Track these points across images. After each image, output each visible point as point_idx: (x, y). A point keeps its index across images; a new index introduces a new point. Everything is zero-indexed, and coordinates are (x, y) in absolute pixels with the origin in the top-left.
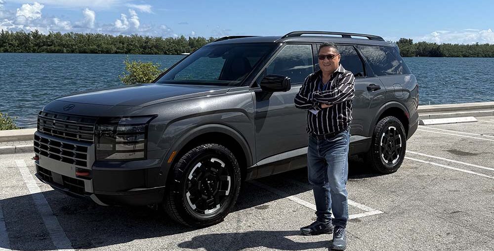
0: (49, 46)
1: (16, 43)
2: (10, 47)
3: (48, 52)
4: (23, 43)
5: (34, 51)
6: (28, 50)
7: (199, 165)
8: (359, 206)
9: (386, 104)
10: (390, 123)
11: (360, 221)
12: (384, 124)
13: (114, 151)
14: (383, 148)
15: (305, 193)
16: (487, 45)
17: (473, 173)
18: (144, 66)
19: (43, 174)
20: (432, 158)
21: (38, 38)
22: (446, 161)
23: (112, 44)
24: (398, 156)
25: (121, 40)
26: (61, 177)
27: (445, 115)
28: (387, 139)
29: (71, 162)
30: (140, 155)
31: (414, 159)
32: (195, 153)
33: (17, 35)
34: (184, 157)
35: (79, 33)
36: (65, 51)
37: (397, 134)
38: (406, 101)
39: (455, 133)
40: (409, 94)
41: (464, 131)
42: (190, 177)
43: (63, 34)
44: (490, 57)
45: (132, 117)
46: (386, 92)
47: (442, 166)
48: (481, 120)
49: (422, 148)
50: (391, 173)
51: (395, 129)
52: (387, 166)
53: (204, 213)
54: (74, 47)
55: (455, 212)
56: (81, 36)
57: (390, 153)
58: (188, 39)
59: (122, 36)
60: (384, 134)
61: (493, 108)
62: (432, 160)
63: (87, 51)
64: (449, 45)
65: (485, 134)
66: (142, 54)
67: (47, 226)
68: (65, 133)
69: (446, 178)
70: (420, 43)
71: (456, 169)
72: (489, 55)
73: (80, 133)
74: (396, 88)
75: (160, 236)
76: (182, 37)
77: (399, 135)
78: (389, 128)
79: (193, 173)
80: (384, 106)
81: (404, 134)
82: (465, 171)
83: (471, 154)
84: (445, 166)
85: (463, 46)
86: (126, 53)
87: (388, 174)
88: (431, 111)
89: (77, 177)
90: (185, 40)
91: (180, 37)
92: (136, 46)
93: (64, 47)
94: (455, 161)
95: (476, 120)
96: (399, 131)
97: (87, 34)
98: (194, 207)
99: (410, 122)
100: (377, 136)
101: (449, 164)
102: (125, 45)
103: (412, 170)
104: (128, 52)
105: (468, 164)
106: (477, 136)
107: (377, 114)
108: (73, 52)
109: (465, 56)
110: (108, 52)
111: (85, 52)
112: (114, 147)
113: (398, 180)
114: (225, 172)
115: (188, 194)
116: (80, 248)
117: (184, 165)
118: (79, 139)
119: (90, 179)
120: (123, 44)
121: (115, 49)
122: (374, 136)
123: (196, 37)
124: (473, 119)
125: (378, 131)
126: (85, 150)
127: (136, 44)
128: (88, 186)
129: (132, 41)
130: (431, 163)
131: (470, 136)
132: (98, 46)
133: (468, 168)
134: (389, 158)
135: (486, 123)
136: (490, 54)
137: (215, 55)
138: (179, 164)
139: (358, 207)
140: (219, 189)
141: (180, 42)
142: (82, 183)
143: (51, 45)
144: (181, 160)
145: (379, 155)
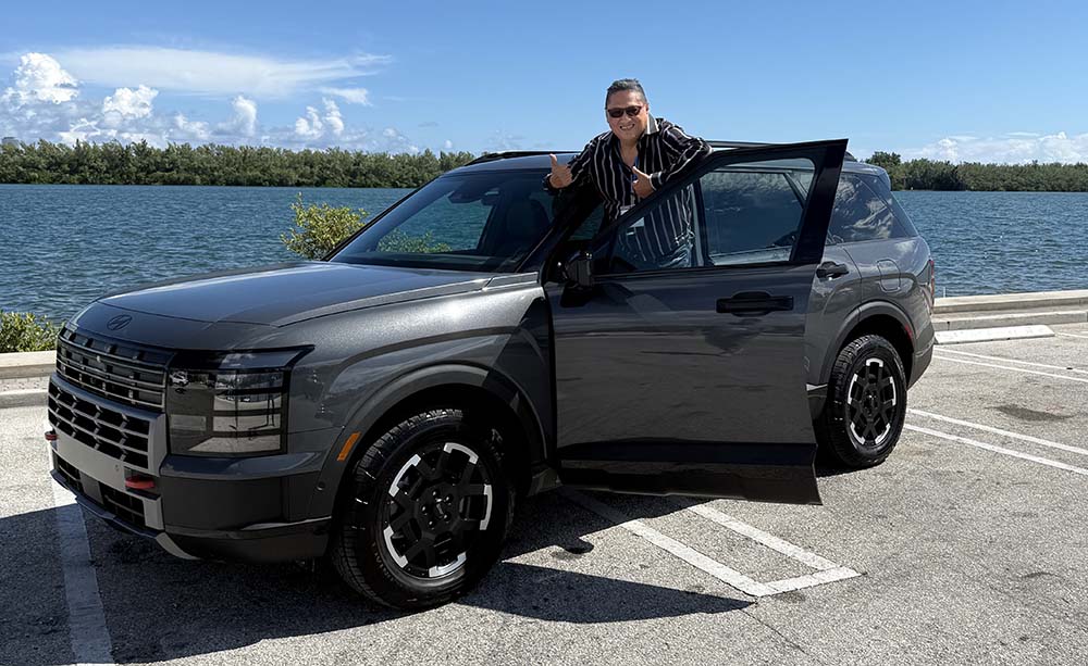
0: (168, 170)
1: (104, 166)
2: (91, 173)
3: (165, 183)
4: (117, 166)
5: (138, 182)
6: (126, 179)
7: (415, 460)
8: (801, 555)
9: (861, 309)
10: (869, 351)
11: (803, 598)
12: (855, 352)
13: (210, 434)
14: (853, 410)
15: (670, 518)
16: (1057, 165)
17: (1064, 466)
18: (333, 215)
19: (66, 473)
20: (963, 427)
21: (146, 155)
22: (996, 434)
23: (290, 167)
24: (888, 426)
25: (308, 160)
26: (98, 485)
27: (983, 321)
28: (861, 388)
29: (115, 453)
30: (272, 442)
31: (922, 430)
32: (406, 432)
33: (106, 150)
34: (379, 443)
35: (226, 145)
36: (198, 181)
37: (886, 375)
38: (904, 296)
39: (1008, 364)
40: (912, 281)
41: (1027, 359)
42: (394, 490)
43: (194, 147)
44: (1063, 191)
45: (254, 351)
46: (864, 280)
47: (988, 447)
48: (1063, 332)
49: (939, 402)
50: (871, 466)
51: (881, 365)
52: (864, 451)
53: (427, 575)
54: (216, 173)
55: (1032, 576)
56: (231, 151)
57: (868, 420)
58: (438, 157)
59: (309, 152)
60: (856, 376)
61: (1085, 303)
62: (964, 431)
63: (240, 180)
64: (976, 166)
65: (1076, 366)
66: (350, 186)
67: (68, 595)
68: (107, 383)
69: (1001, 480)
70: (915, 163)
71: (1021, 455)
72: (1059, 186)
73: (136, 385)
74: (885, 269)
75: (321, 630)
76: (427, 151)
77: (891, 378)
78: (868, 364)
79: (402, 479)
80: (857, 312)
81: (903, 375)
82: (1045, 461)
83: (1052, 418)
84: (997, 449)
85: (1005, 169)
86: (318, 184)
87: (865, 468)
88: (950, 309)
89: (128, 490)
90: (433, 158)
91: (423, 153)
92: (337, 172)
93: (196, 173)
94: (1018, 436)
95: (1051, 332)
96: (890, 369)
97: (241, 148)
98: (402, 561)
99: (915, 349)
100: (839, 382)
101: (1005, 442)
102: (316, 170)
103: (920, 459)
104: (322, 182)
105: (1049, 444)
106: (1059, 372)
107: (840, 331)
108: (213, 183)
109: (1009, 189)
110: (282, 183)
111: (237, 183)
112: (210, 423)
113: (890, 485)
114: (477, 477)
115: (388, 532)
116: (129, 660)
117: (377, 463)
118: (134, 401)
119: (155, 497)
120: (311, 167)
121: (295, 177)
122: (832, 382)
123: (454, 152)
124: (1044, 330)
125: (842, 371)
126: (144, 427)
127: (337, 167)
128: (152, 513)
129: (329, 162)
130: (965, 440)
131: (1044, 371)
132: (263, 171)
133: (1051, 452)
134: (866, 432)
135: (1074, 340)
136: (1064, 184)
137: (464, 197)
138: (366, 460)
139: (798, 557)
140: (463, 515)
141: (423, 162)
142: (139, 506)
143: (171, 170)
144: (372, 451)
145: (843, 427)
